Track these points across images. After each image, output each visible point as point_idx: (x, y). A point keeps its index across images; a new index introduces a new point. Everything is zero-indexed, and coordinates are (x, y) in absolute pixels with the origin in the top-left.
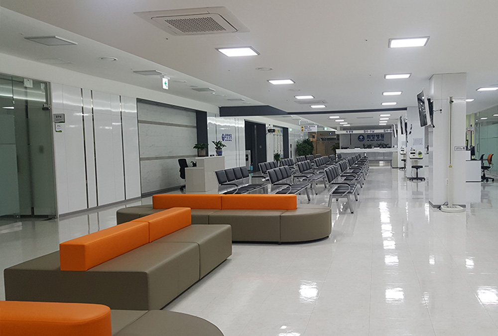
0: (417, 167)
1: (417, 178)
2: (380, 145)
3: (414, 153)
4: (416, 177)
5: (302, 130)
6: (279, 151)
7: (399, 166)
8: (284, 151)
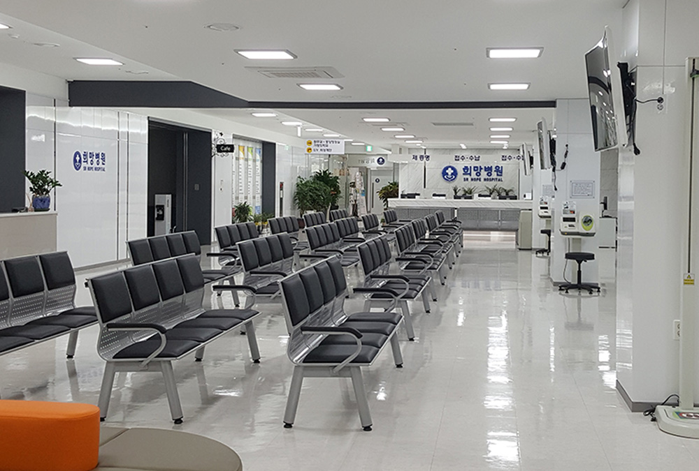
0: (580, 257)
1: (579, 286)
2: (494, 190)
3: (573, 220)
4: (576, 283)
5: (309, 150)
6: (250, 196)
7: (533, 247)
8: (263, 197)
